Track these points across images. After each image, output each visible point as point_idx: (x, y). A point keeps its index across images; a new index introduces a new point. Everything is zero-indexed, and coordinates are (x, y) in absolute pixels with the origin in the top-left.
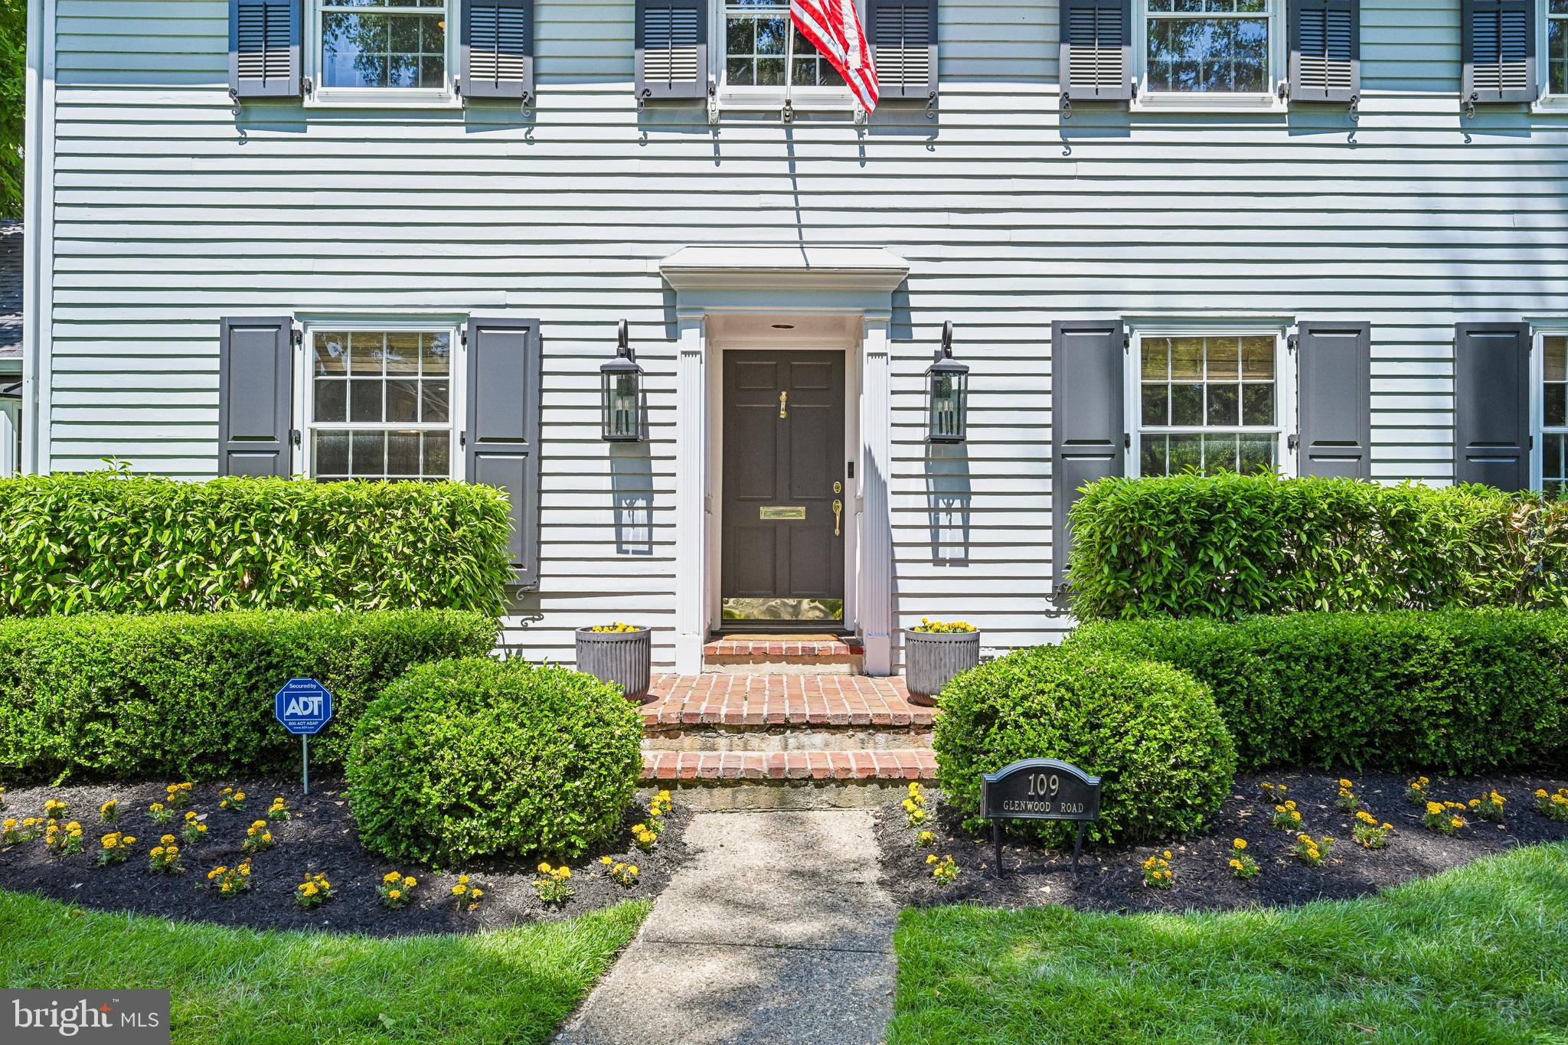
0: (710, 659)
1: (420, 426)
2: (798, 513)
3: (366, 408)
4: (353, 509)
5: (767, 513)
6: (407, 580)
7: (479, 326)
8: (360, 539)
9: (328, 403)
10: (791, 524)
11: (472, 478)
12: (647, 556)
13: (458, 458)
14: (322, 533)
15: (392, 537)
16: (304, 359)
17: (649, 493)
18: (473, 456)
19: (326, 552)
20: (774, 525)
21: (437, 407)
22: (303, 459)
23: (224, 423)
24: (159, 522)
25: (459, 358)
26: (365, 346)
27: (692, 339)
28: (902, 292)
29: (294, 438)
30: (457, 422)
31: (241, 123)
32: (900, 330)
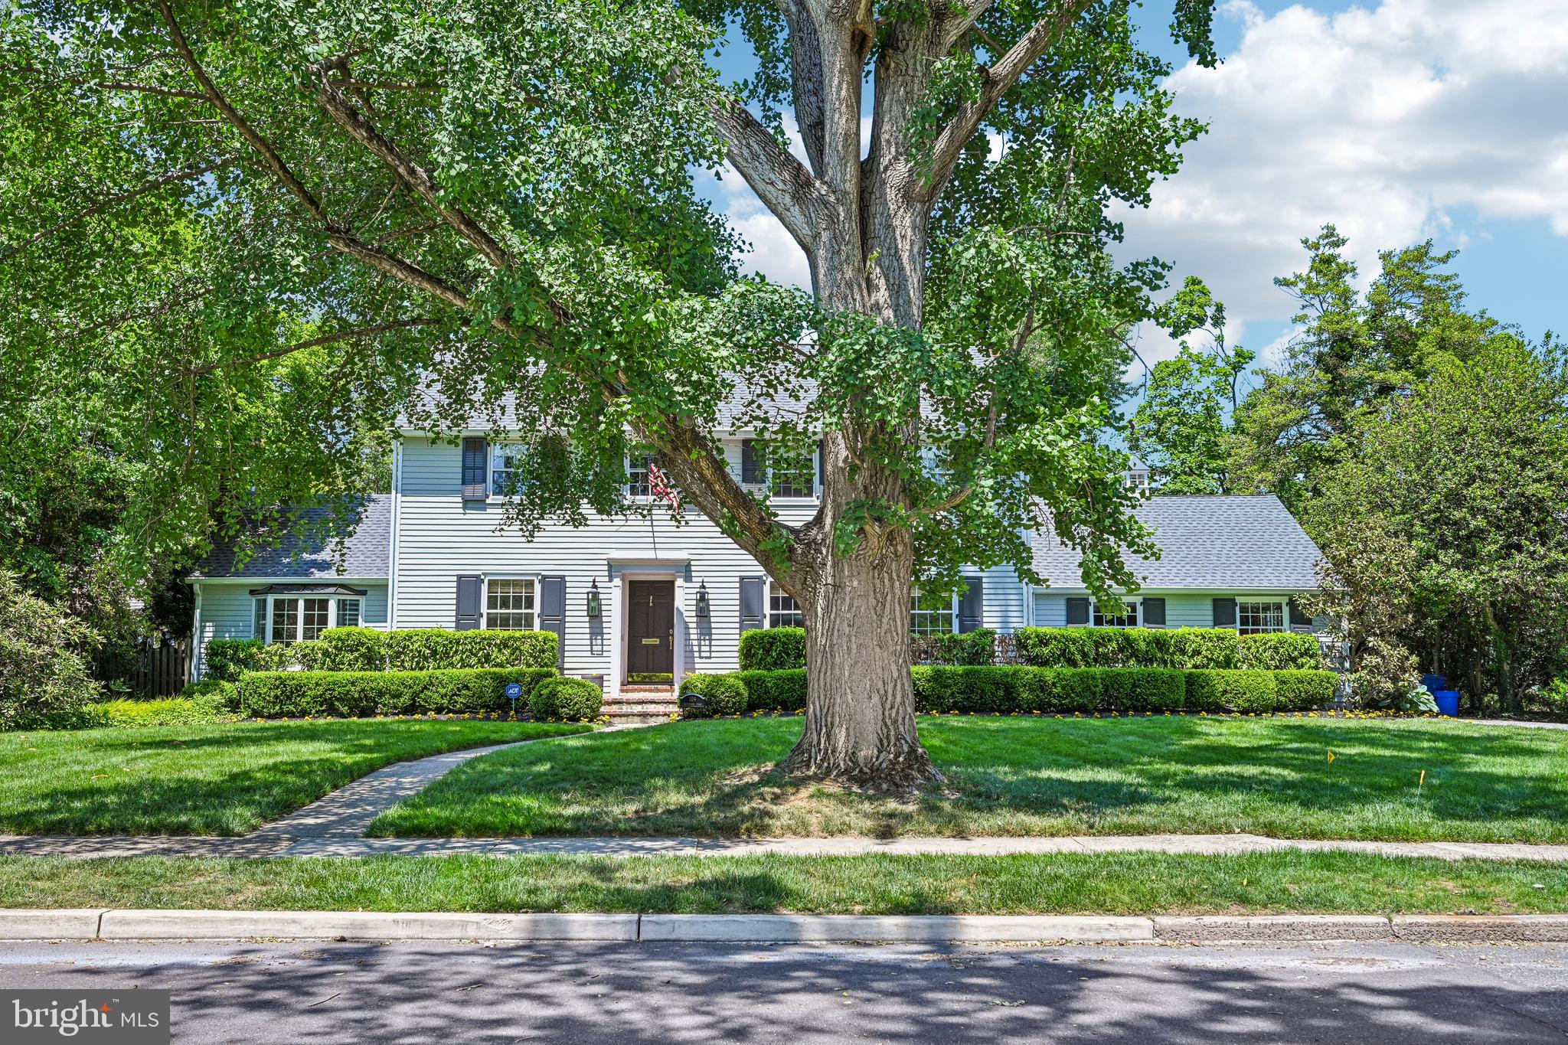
0: (622, 691)
1: (523, 611)
2: (657, 641)
3: (505, 604)
4: (516, 639)
5: (645, 641)
6: (531, 661)
7: (545, 577)
8: (517, 648)
9: (492, 603)
10: (654, 646)
11: (542, 628)
12: (601, 656)
13: (537, 622)
14: (506, 646)
15: (526, 647)
16: (485, 588)
17: (602, 634)
18: (542, 622)
19: (506, 652)
20: (647, 646)
21: (530, 604)
22: (483, 622)
23: (457, 610)
24: (458, 643)
25: (538, 588)
26: (506, 584)
27: (617, 581)
28: (689, 565)
29: (481, 615)
30: (537, 609)
31: (464, 508)
32: (688, 578)
